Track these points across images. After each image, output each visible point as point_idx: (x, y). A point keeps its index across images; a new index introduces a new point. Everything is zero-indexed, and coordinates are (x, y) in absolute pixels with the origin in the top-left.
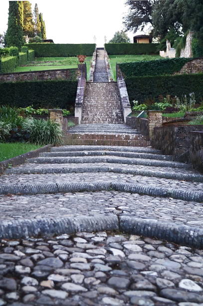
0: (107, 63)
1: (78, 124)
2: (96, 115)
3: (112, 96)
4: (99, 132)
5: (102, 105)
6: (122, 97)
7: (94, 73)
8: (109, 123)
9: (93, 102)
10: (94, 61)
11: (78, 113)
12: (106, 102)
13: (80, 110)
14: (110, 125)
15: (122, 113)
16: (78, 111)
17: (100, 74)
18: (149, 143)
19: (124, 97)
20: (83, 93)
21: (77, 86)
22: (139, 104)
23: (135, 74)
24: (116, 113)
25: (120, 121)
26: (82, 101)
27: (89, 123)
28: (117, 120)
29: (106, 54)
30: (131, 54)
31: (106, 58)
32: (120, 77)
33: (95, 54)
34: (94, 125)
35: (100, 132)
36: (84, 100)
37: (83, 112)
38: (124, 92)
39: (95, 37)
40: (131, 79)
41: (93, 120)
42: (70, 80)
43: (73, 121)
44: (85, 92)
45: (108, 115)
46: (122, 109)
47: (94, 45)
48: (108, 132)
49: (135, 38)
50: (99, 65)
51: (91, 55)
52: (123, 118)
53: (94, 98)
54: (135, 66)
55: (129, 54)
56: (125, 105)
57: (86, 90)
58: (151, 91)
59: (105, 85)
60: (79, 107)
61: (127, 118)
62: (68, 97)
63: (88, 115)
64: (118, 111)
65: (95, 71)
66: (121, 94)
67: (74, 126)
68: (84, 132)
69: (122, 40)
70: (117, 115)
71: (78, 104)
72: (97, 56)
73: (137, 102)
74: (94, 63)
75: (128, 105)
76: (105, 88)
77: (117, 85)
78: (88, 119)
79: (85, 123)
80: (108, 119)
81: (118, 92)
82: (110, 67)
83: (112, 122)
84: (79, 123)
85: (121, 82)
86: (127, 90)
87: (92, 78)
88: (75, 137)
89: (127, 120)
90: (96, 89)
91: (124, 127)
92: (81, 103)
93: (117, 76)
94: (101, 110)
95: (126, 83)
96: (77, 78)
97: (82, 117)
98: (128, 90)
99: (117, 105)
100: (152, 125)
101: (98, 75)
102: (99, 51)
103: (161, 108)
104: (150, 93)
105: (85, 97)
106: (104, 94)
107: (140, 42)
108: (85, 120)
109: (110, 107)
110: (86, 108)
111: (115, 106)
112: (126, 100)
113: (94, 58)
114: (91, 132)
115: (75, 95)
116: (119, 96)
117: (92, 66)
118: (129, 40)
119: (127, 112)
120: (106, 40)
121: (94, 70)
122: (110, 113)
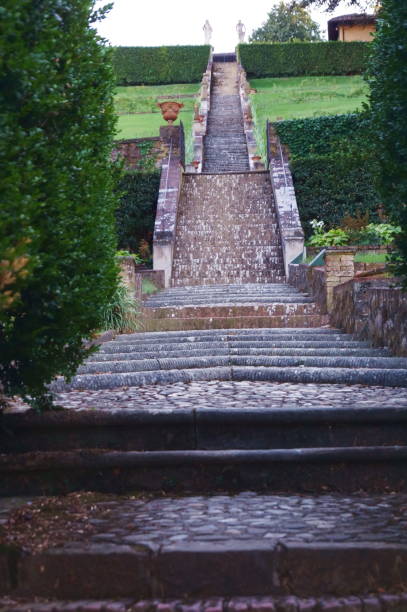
0: (244, 105)
1: (163, 286)
2: (211, 261)
3: (255, 210)
4: (216, 302)
5: (228, 236)
6: (281, 211)
7: (206, 137)
8: (245, 281)
9: (203, 228)
10: (204, 99)
11: (162, 260)
12: (238, 227)
13: (167, 251)
14: (247, 286)
15: (281, 254)
16: (162, 254)
17: (222, 140)
18: (326, 319)
19: (286, 213)
20: (174, 206)
21: (157, 186)
22: (327, 230)
23: (318, 150)
24: (264, 255)
25: (275, 274)
26: (172, 228)
27: (190, 284)
28: (267, 273)
29: (243, 76)
30: (319, 74)
31: (242, 91)
32: (277, 158)
33: (207, 76)
34: (205, 289)
35: (221, 302)
36: (177, 223)
37: (175, 256)
38: (286, 199)
39: (207, 27)
40: (308, 163)
41: (202, 275)
42: (136, 171)
43: (153, 281)
44: (179, 202)
45: (242, 262)
46: (280, 244)
47: (206, 49)
48: (239, 301)
49: (334, 26)
50: (222, 113)
51: (197, 80)
52: (283, 267)
53: (207, 218)
54: (317, 127)
55: (313, 75)
56: (287, 232)
57: (183, 197)
58: (361, 194)
59: (235, 180)
60: (165, 243)
61: (291, 268)
62: (133, 215)
63: (188, 262)
64: (269, 249)
65: (208, 132)
66: (279, 204)
67: (155, 293)
68: (181, 304)
69: (293, 27)
70: (267, 261)
71: (162, 235)
72: (214, 82)
73: (321, 223)
74: (205, 107)
75: (297, 234)
76: (236, 189)
77: (269, 180)
78: (188, 272)
79: (182, 285)
80: (242, 272)
81: (272, 201)
82: (255, 120)
83: (252, 279)
84: (167, 284)
85: (280, 171)
86: (296, 194)
87: (200, 154)
88: (162, 314)
89: (290, 272)
90: (211, 193)
91: (281, 290)
92: (170, 234)
93: (271, 156)
94: (224, 249)
95: (293, 175)
96: (158, 165)
97: (174, 269)
98: (298, 193)
99: (268, 235)
100: (332, 281)
101: (217, 143)
102: (219, 65)
103: (384, 238)
104: (359, 199)
105: (180, 214)
106: (232, 206)
107: (349, 36)
108: (182, 275)
109: (250, 239)
110: (182, 246)
111: (261, 237)
112: (293, 219)
113: (204, 89)
114: (200, 303)
115: (152, 211)
116: (275, 210)
117: (198, 119)
118: (314, 27)
119: (294, 251)
120: (241, 34)
121: (204, 128)
122: (248, 256)
